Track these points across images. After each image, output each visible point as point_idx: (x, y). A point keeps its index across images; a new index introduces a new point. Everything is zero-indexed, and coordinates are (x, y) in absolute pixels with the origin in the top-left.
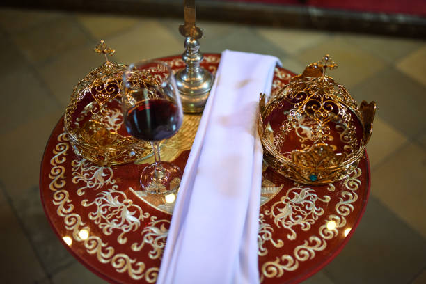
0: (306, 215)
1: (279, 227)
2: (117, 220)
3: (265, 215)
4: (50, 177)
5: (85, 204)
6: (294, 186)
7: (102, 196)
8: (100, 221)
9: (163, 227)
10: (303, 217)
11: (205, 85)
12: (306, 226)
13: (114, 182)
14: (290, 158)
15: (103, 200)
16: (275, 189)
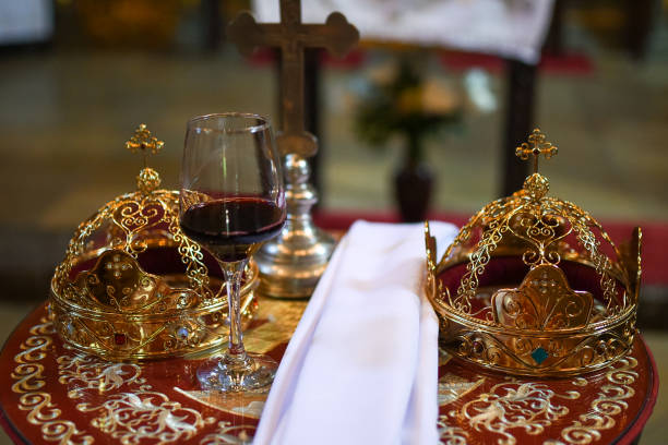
0: (533, 415)
1: (478, 429)
2: (150, 428)
3: (449, 416)
4: (13, 376)
5: (82, 408)
6: (505, 381)
7: (120, 398)
8: (113, 429)
9: (243, 435)
10: (527, 417)
11: (320, 250)
12: (534, 429)
13: (143, 381)
14: (491, 319)
15: (120, 404)
16: (467, 384)
